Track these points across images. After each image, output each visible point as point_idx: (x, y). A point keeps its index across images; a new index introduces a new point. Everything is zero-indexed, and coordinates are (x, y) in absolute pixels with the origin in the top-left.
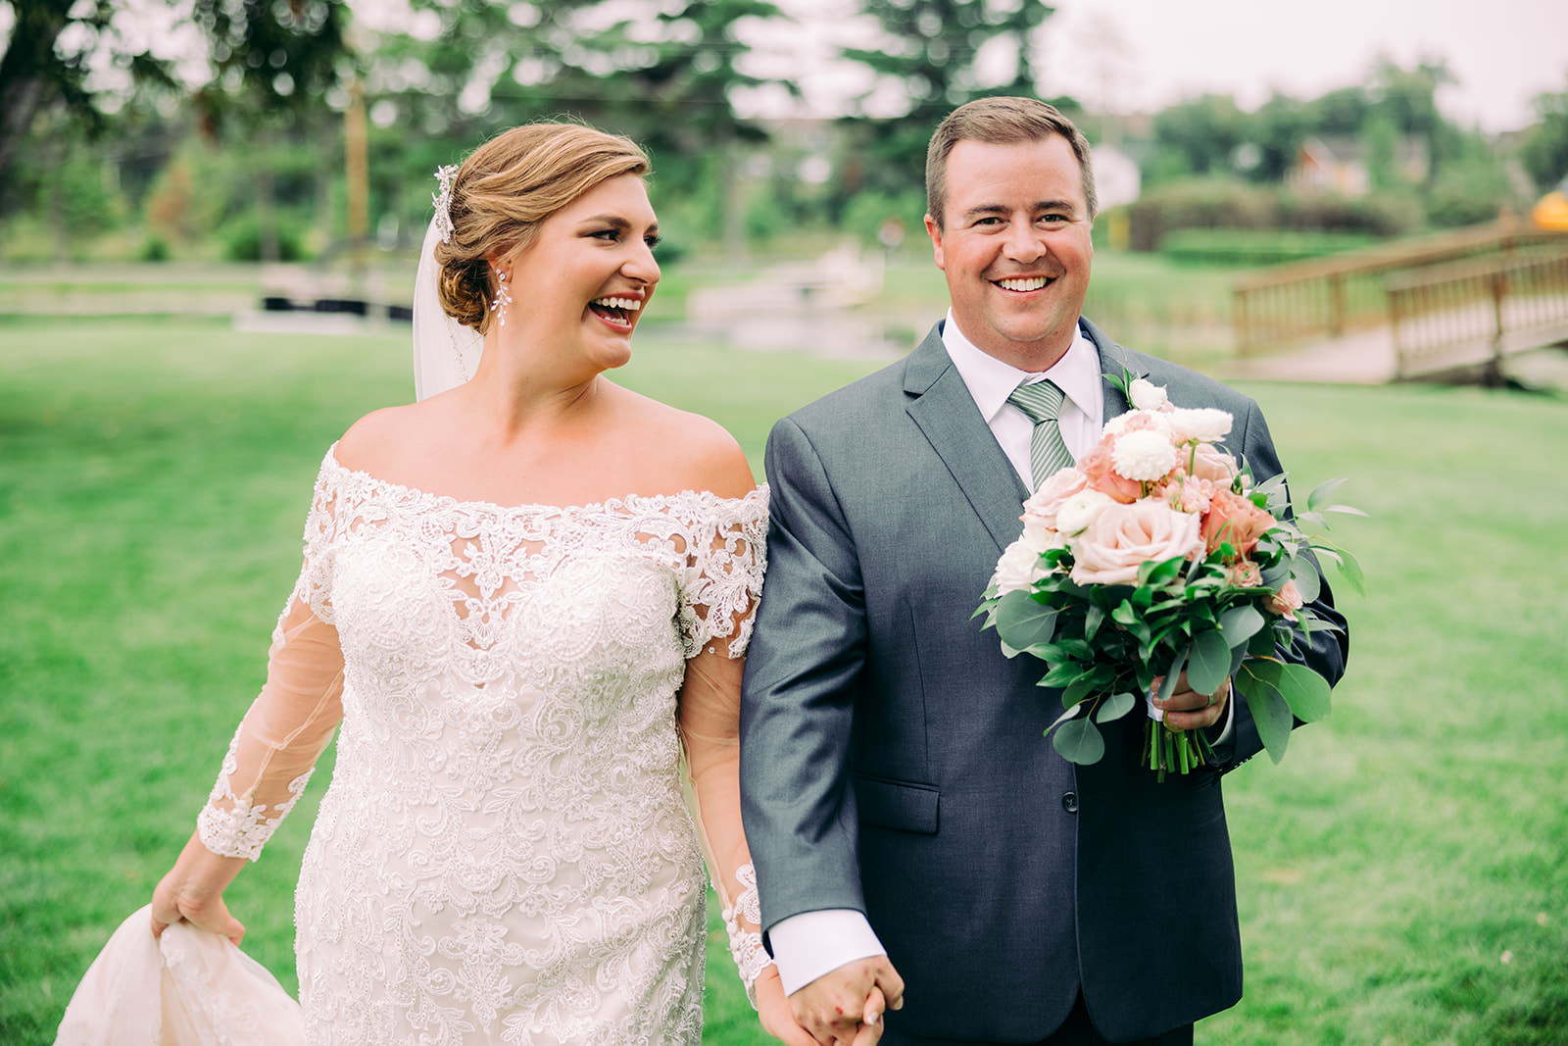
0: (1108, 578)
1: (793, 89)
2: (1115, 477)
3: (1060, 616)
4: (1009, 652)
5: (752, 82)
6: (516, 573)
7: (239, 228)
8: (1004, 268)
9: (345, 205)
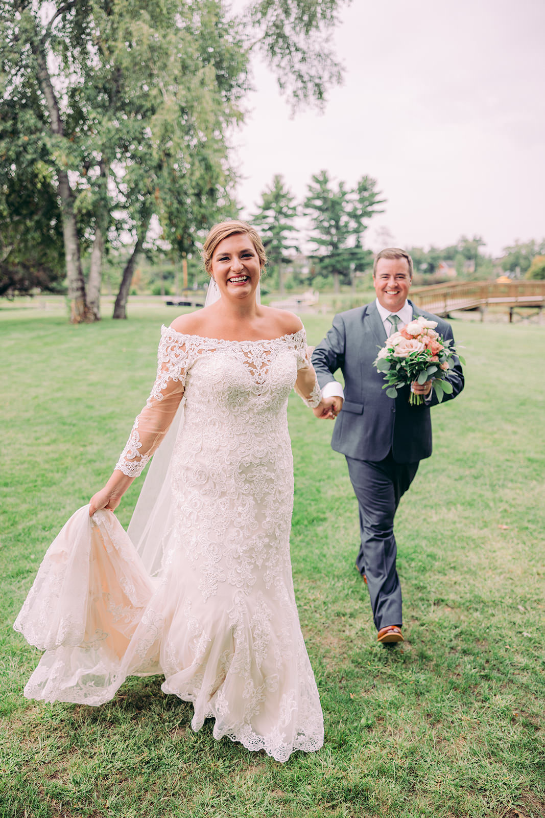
0: (401, 356)
1: (297, 249)
2: (407, 334)
3: (391, 365)
4: (379, 371)
5: (287, 248)
6: (265, 361)
7: (153, 287)
8: (388, 289)
9: (182, 280)
